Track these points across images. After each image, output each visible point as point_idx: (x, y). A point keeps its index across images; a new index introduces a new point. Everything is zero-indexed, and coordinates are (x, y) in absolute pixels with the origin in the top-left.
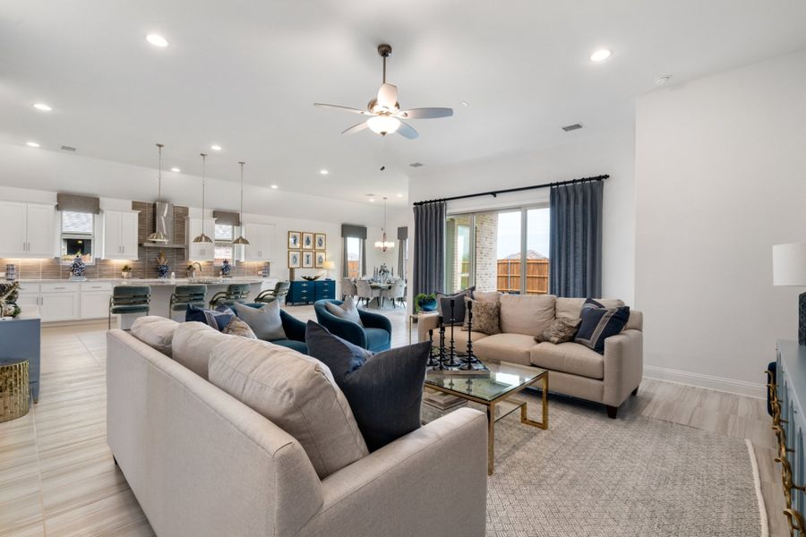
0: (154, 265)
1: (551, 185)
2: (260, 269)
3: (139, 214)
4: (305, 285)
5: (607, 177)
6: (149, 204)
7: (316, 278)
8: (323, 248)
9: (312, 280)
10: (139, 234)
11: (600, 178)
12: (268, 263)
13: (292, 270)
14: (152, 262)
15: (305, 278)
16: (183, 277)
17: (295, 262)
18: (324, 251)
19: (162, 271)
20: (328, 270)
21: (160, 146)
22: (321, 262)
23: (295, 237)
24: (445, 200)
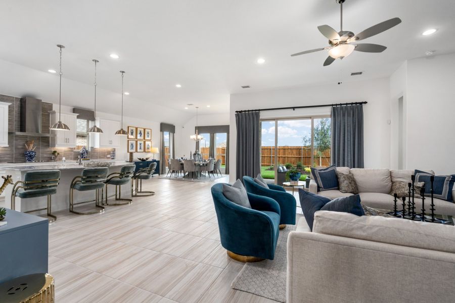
0: (21, 151)
1: (332, 105)
2: (109, 153)
3: (9, 106)
4: (141, 164)
5: (366, 103)
6: (16, 98)
7: (147, 159)
8: (149, 138)
9: (144, 160)
10: (9, 124)
11: (361, 103)
12: (115, 149)
13: (131, 154)
14: (19, 149)
15: (140, 159)
16: (48, 161)
17: (132, 148)
18: (150, 140)
19: (30, 156)
20: (154, 153)
21: (60, 46)
22: (148, 148)
23: (132, 130)
24: (259, 110)
